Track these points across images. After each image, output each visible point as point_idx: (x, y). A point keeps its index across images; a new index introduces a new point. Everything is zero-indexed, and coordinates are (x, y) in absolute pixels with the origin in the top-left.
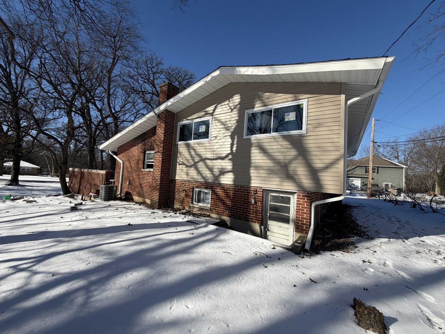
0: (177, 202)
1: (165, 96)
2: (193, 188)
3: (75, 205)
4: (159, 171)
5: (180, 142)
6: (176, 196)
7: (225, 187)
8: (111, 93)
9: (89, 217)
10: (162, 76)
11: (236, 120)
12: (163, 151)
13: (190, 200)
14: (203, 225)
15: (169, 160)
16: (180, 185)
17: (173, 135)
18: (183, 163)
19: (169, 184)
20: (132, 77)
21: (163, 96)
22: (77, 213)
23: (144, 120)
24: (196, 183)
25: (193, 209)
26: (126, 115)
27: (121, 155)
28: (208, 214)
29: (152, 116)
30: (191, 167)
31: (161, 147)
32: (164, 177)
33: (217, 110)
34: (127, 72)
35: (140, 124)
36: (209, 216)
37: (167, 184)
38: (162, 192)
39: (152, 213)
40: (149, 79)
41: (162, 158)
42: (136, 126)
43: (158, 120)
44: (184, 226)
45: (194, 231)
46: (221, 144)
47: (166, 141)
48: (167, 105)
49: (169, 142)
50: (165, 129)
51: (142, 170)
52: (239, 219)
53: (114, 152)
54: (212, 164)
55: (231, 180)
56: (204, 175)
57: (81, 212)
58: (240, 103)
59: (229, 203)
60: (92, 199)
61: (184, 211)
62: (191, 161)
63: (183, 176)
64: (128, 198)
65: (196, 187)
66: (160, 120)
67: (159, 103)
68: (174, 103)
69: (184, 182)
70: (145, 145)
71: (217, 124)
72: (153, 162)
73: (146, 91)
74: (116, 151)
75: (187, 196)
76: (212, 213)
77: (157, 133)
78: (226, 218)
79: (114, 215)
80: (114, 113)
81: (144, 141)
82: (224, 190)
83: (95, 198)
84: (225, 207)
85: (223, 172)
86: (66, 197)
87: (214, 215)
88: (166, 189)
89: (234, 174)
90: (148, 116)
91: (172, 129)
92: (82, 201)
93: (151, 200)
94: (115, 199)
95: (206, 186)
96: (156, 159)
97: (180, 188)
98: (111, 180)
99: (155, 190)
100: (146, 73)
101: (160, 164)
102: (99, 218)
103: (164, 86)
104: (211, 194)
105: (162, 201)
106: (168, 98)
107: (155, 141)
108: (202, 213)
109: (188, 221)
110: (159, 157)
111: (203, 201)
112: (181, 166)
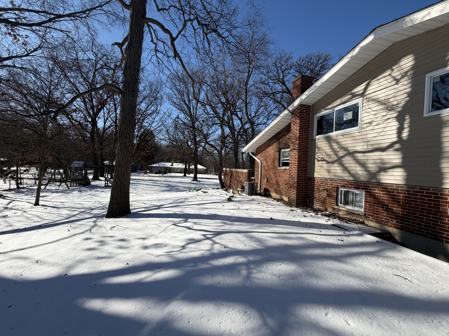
0: (318, 202)
1: (298, 90)
2: (337, 188)
3: (230, 197)
4: (296, 169)
5: (318, 136)
6: (316, 196)
7: (389, 187)
8: (248, 102)
9: (241, 208)
10: (292, 71)
11: (406, 93)
12: (299, 148)
13: (333, 201)
14: (356, 232)
15: (306, 157)
16: (320, 183)
17: (309, 129)
18: (322, 159)
19: (307, 182)
20: (263, 83)
21: (297, 91)
22: (232, 203)
23: (278, 120)
24: (341, 181)
25: (338, 211)
26: (260, 118)
27: (259, 155)
28: (361, 220)
29: (286, 115)
30: (333, 163)
31: (297, 144)
32: (301, 175)
33: (370, 88)
34: (259, 79)
35: (275, 124)
36: (363, 223)
37: (305, 182)
38: (299, 191)
39: (291, 210)
40: (279, 78)
41: (299, 155)
42: (271, 127)
43: (292, 117)
44: (329, 229)
45: (343, 237)
46: (381, 130)
47: (302, 137)
48: (301, 99)
49: (305, 137)
50: (300, 124)
51: (278, 168)
52: (417, 234)
53: (253, 153)
54: (365, 158)
55: (400, 178)
56: (352, 172)
57: (235, 203)
58: (413, 68)
59: (396, 209)
60: (240, 193)
61: (327, 213)
62: (333, 156)
63: (323, 174)
64: (267, 194)
65: (341, 186)
66: (294, 116)
67: (293, 99)
68: (310, 95)
69: (324, 180)
70: (279, 144)
71: (371, 106)
72: (288, 160)
73: (276, 91)
74: (255, 152)
75: (329, 195)
76: (367, 220)
77: (292, 130)
78: (392, 230)
79: (257, 208)
80: (251, 119)
81: (278, 140)
82: (387, 191)
83: (241, 192)
84: (389, 214)
85: (384, 168)
86: (223, 190)
87: (370, 222)
88: (304, 187)
89: (405, 170)
90: (282, 115)
91: (307, 124)
92: (233, 194)
93: (288, 197)
94: (257, 194)
95: (356, 185)
96: (292, 157)
97: (320, 187)
98: (251, 178)
99: (292, 188)
100: (276, 74)
101: (296, 162)
102: (247, 210)
103: (296, 81)
104: (364, 195)
105: (300, 199)
106: (302, 92)
107: (289, 139)
108: (352, 218)
109: (333, 225)
110: (295, 154)
111: (353, 203)
112: (320, 162)
